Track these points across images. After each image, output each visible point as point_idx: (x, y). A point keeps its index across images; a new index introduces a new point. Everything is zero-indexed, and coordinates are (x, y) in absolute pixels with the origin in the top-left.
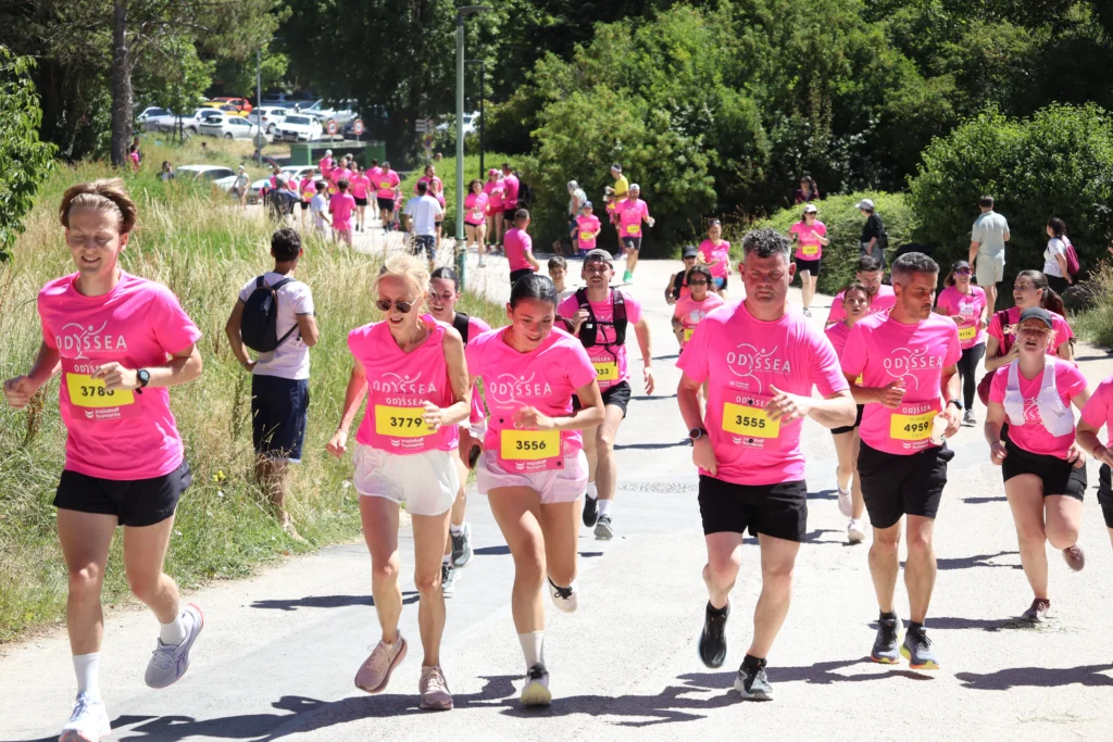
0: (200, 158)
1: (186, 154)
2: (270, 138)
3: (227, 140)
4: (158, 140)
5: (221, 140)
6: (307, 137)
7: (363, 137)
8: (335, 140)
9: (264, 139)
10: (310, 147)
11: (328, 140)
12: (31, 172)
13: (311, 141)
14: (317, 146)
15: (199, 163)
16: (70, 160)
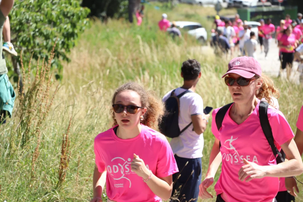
0: (182, 17)
1: (174, 15)
2: (225, 5)
3: (199, 6)
4: (158, 6)
5: (195, 6)
6: (248, 4)
7: (283, 4)
8: (266, 6)
9: (221, 6)
10: (249, 10)
11: (261, 6)
12: (74, 26)
13: (251, 7)
14: (254, 10)
15: (181, 20)
16: (104, 19)
